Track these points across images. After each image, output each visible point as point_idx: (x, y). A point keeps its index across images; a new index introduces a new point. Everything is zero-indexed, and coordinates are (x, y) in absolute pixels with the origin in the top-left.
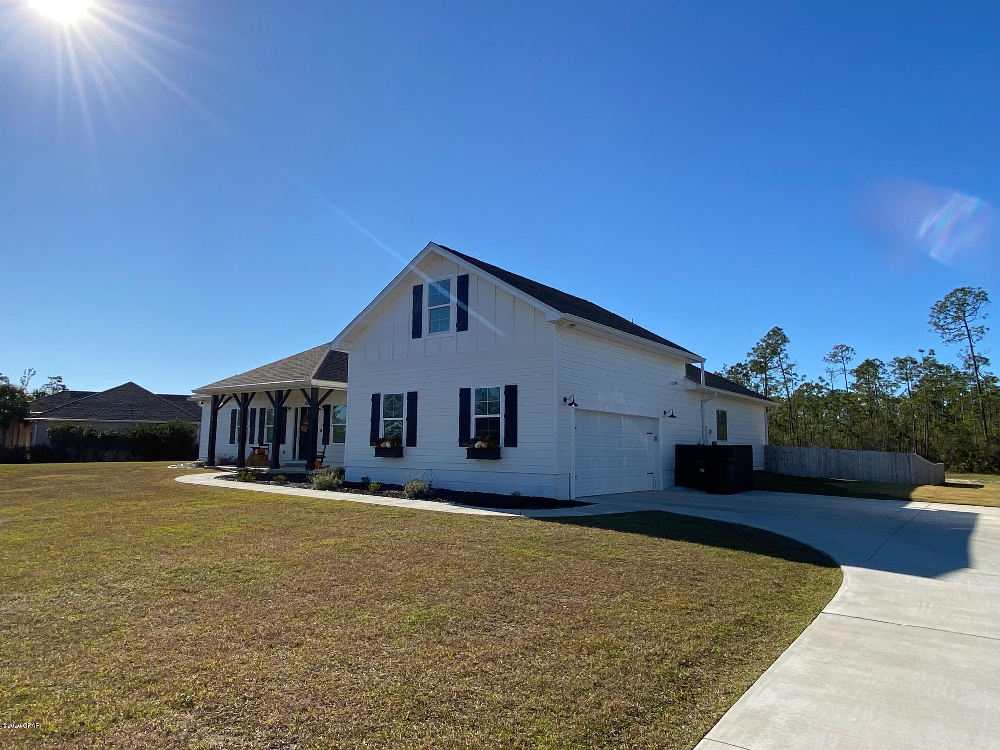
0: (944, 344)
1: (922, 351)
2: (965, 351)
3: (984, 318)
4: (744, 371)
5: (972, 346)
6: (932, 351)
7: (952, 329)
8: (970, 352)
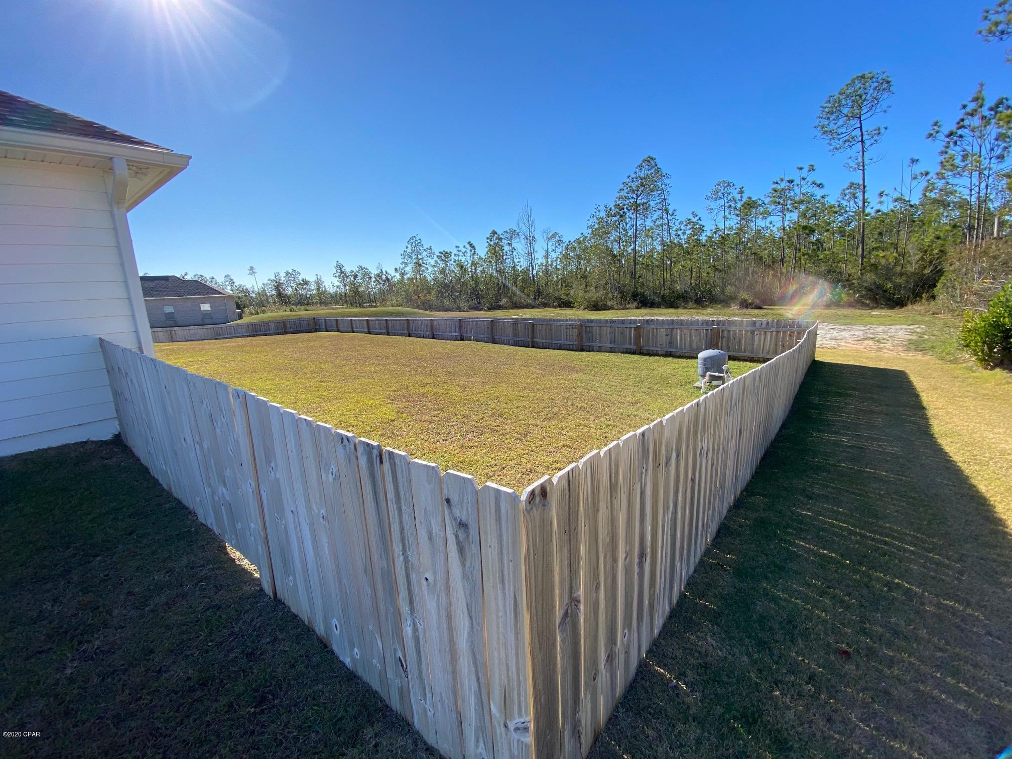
0: (831, 153)
1: (801, 169)
2: (853, 159)
3: (885, 111)
4: (622, 212)
5: (863, 152)
6: (812, 166)
7: (842, 133)
8: (860, 160)
